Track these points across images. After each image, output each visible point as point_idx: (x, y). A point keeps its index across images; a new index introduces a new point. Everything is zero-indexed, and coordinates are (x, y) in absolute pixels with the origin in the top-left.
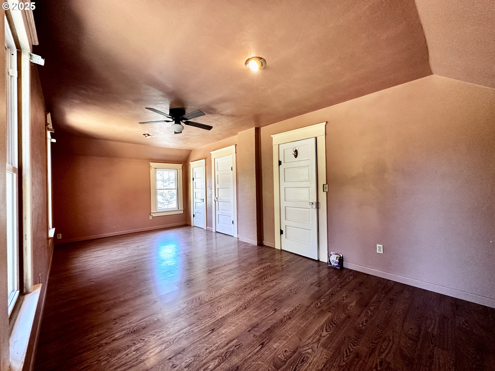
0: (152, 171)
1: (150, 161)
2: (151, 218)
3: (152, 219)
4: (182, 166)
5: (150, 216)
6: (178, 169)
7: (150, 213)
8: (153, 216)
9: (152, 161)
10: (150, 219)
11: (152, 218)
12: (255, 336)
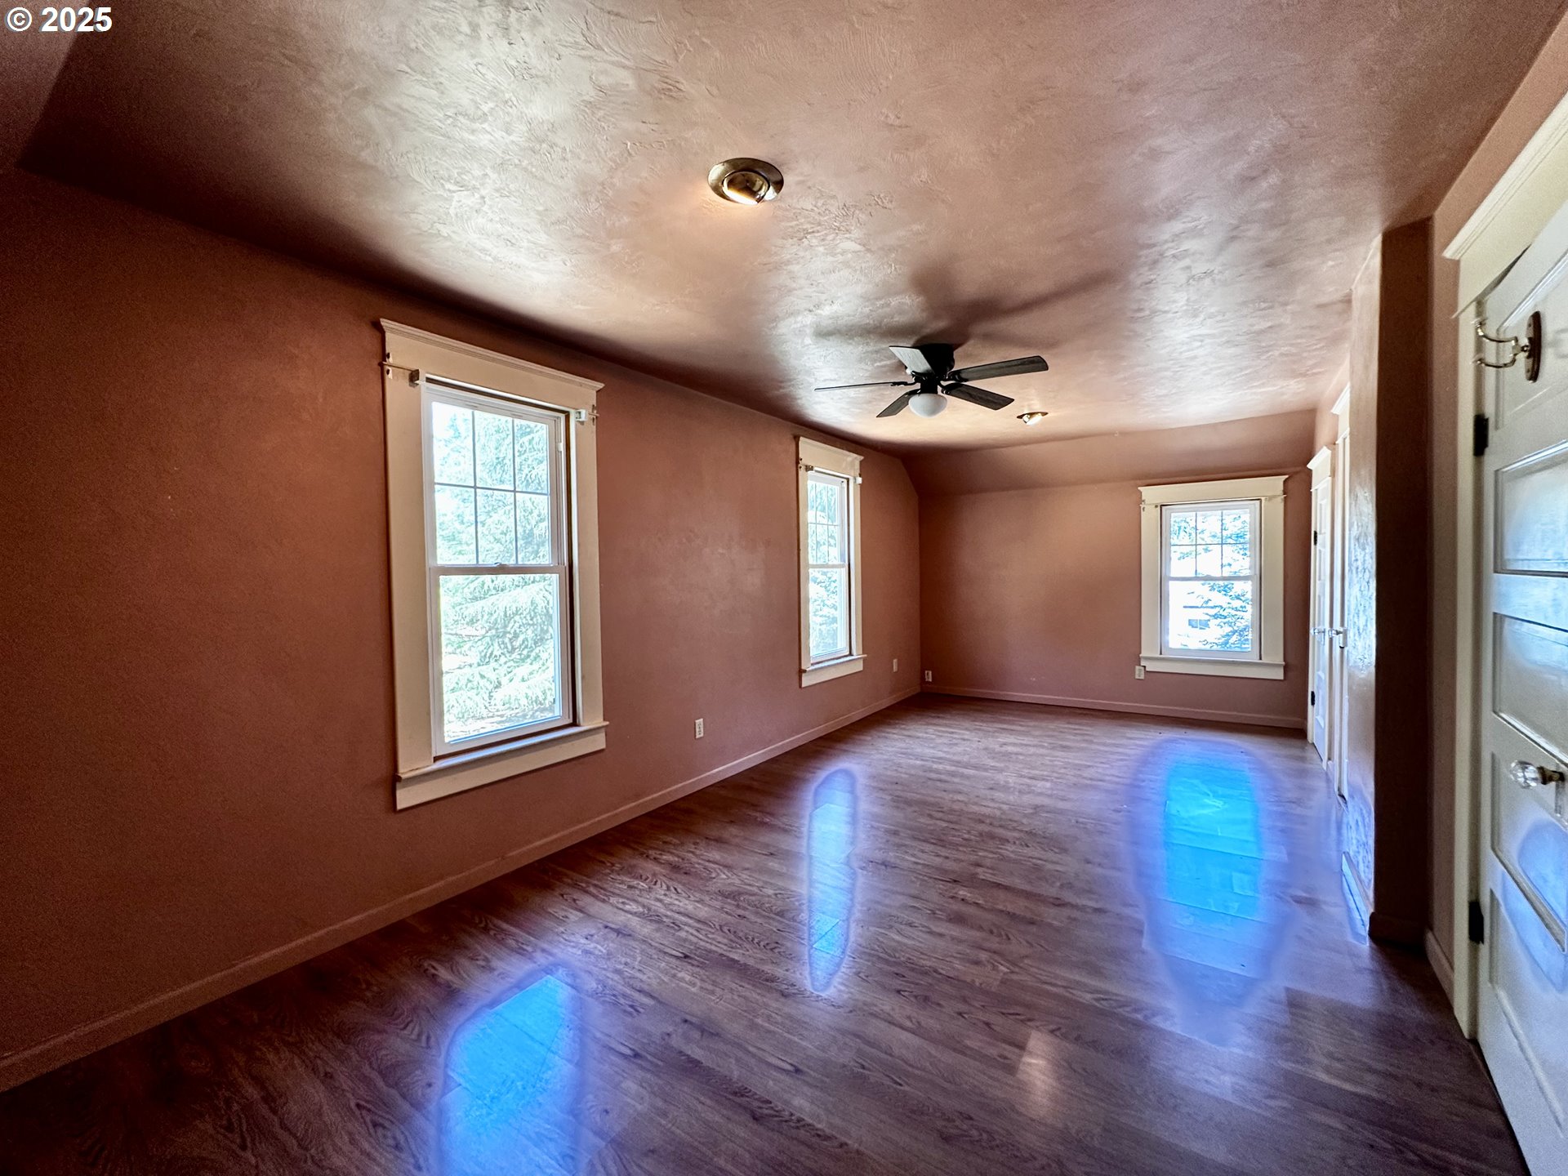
0: (1149, 516)
1: (1139, 482)
2: (1139, 674)
3: (1142, 677)
4: (1285, 482)
5: (1137, 667)
6: (1263, 499)
7: (1138, 660)
8: (1147, 669)
9: (1149, 481)
10: (1137, 677)
11: (1143, 672)
12: (666, 1037)
